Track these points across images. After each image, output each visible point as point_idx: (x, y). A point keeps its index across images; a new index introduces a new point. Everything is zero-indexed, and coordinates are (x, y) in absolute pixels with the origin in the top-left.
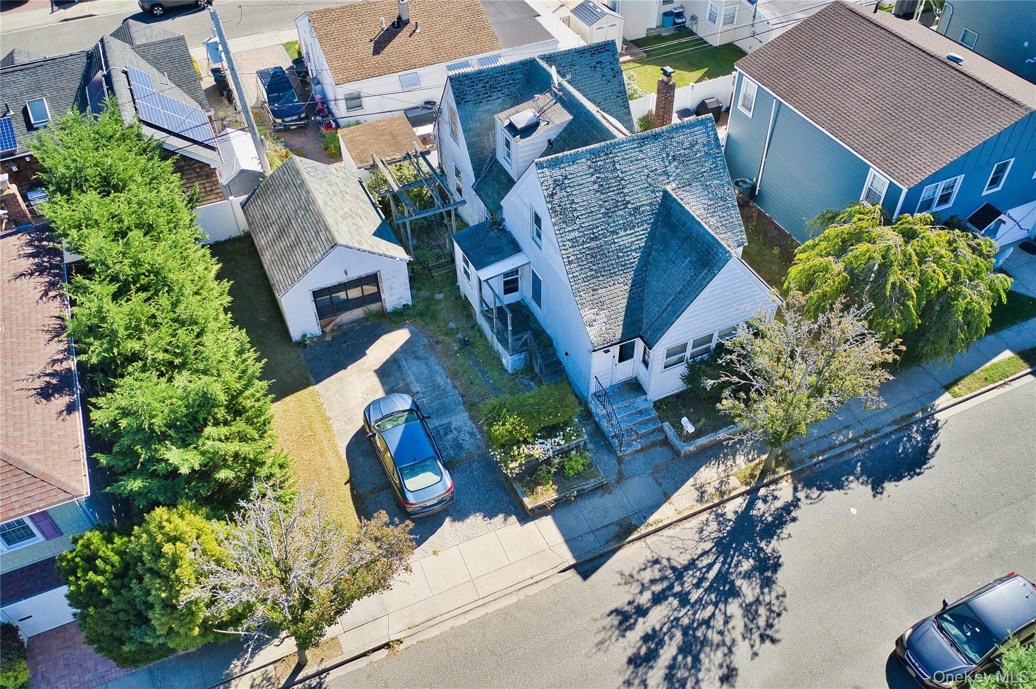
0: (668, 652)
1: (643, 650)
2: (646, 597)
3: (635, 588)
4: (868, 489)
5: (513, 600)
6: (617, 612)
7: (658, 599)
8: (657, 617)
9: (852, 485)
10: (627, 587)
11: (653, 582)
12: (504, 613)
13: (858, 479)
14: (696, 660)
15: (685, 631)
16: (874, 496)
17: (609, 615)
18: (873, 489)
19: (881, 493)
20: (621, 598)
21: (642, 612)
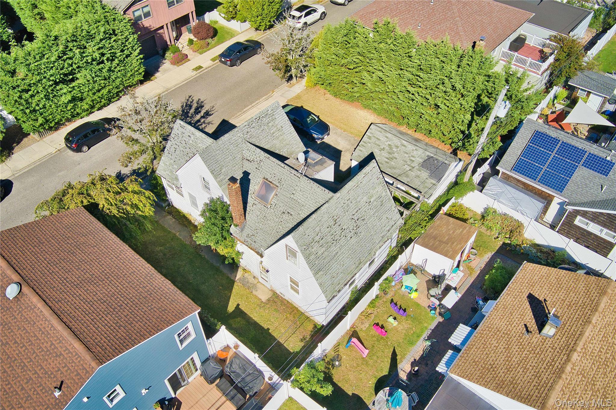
0: (192, 111)
1: (200, 109)
2: (202, 120)
3: (206, 121)
4: (122, 172)
5: (244, 110)
6: (210, 115)
7: (199, 121)
8: (198, 117)
9: (129, 172)
10: (209, 121)
11: (201, 125)
12: (245, 107)
13: (126, 175)
14: (183, 111)
15: (188, 116)
16: (120, 171)
17: (213, 114)
18: (120, 173)
19: (117, 173)
20: (210, 119)
21: (202, 117)
